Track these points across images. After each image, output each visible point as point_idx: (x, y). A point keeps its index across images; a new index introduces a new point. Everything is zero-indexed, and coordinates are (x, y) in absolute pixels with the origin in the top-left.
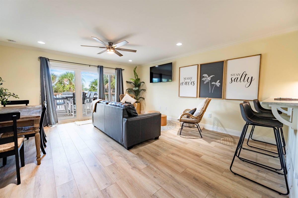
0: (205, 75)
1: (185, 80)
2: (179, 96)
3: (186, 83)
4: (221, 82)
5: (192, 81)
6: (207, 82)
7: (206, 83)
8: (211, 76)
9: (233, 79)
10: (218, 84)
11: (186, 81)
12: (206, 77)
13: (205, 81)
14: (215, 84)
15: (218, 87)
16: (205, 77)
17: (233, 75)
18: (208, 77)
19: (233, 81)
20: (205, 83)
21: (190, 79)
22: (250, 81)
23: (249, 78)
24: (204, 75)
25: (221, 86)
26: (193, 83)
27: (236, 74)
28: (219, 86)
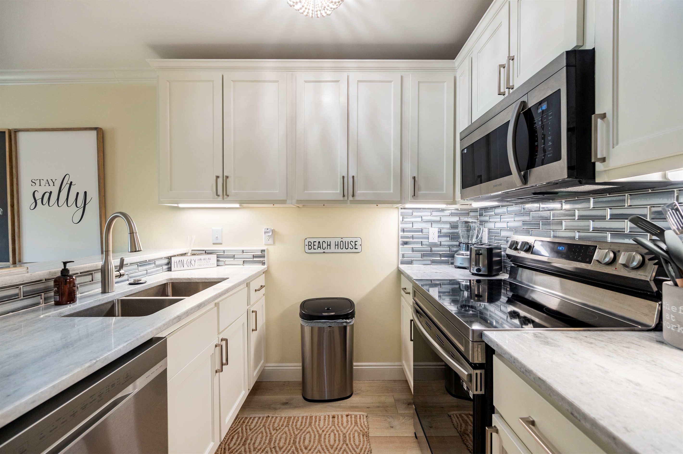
17: (38, 182)
19: (39, 202)
22: (83, 205)
23: (78, 193)
25: (4, 217)
27: (45, 180)
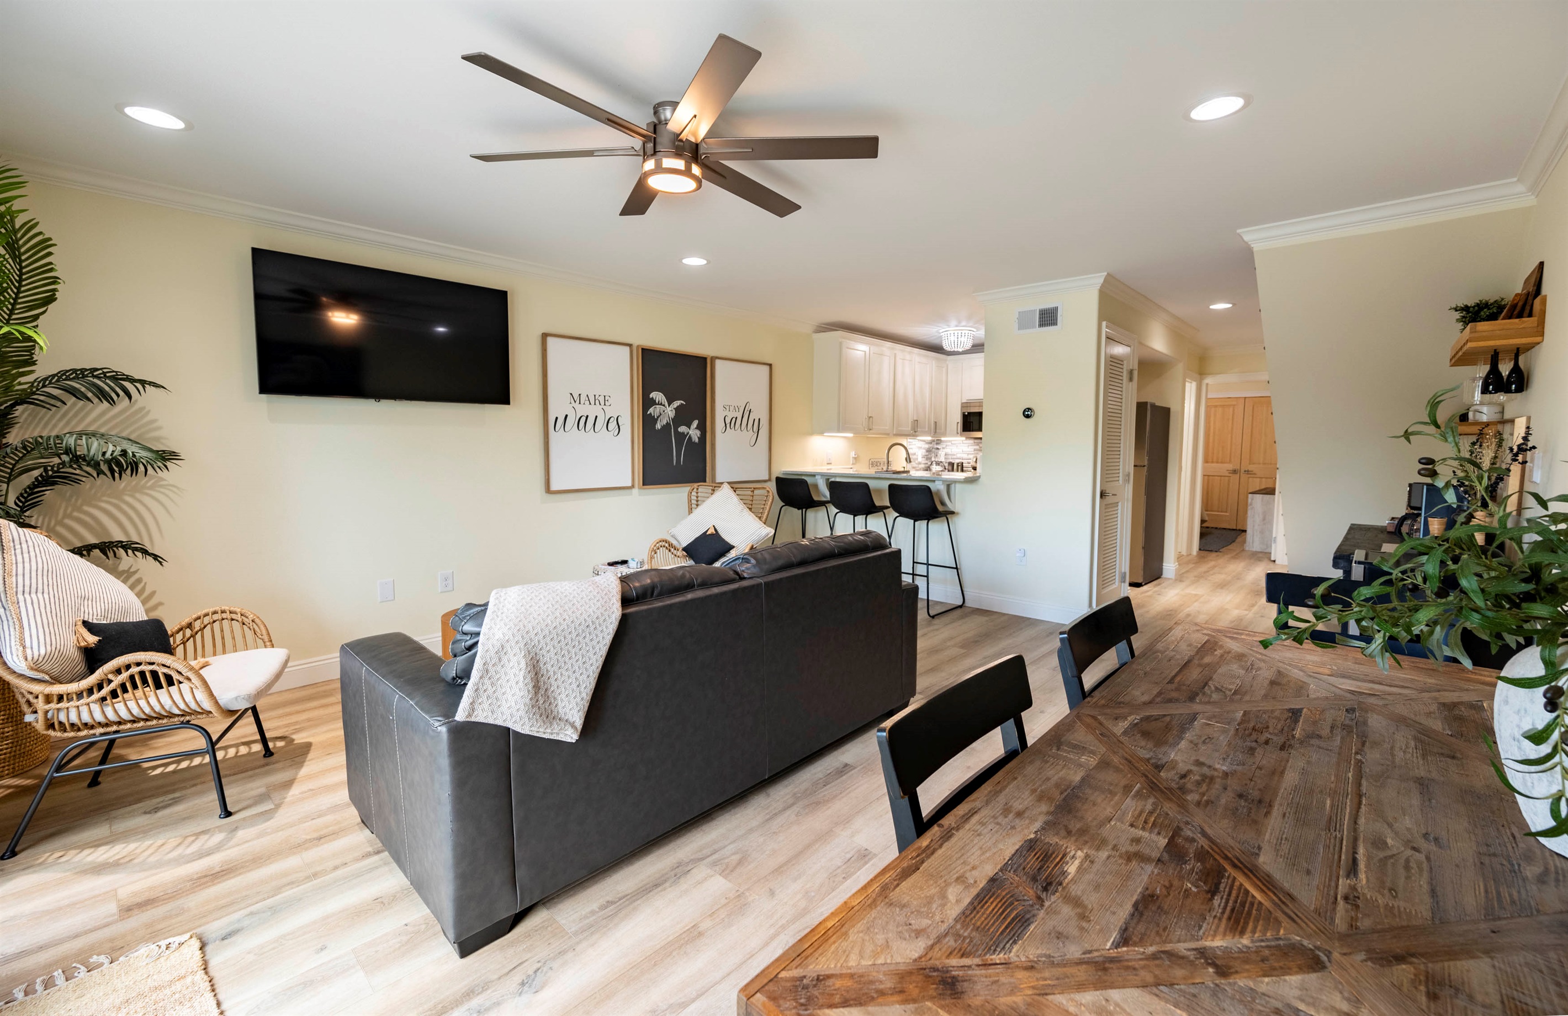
0: (657, 396)
1: (576, 405)
2: (548, 490)
3: (582, 422)
4: (702, 428)
5: (611, 412)
6: (665, 422)
7: (663, 427)
8: (677, 403)
9: (728, 421)
10: (694, 433)
11: (583, 410)
12: (661, 404)
13: (658, 417)
14: (688, 433)
15: (694, 443)
16: (658, 404)
17: (728, 408)
18: (666, 404)
19: (728, 426)
20: (658, 426)
21: (602, 403)
22: (757, 431)
24: (653, 395)
25: (703, 438)
26: (613, 425)
28: (697, 440)
